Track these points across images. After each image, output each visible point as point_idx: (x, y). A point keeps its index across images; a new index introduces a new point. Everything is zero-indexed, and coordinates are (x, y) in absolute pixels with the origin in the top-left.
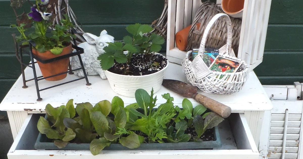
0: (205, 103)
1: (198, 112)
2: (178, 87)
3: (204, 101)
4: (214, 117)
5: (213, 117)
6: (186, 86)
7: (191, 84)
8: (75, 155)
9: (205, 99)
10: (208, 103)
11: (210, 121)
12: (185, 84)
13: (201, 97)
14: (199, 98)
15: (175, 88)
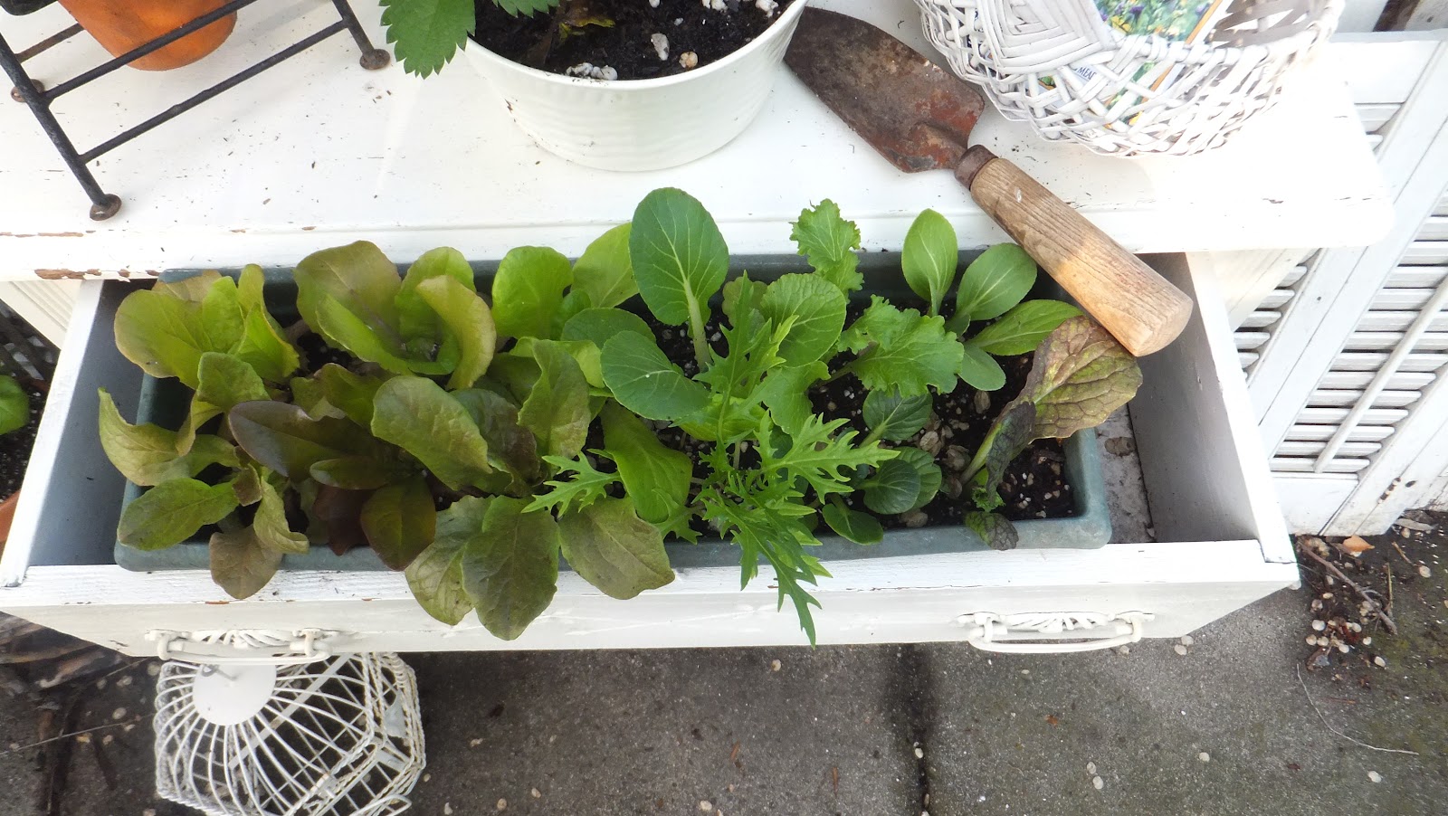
0: (1036, 243)
1: (989, 297)
2: (866, 78)
3: (1026, 227)
4: (1087, 358)
5: (1079, 352)
6: (917, 69)
7: (943, 62)
8: (340, 598)
9: (1038, 210)
10: (1054, 245)
11: (1056, 378)
12: (909, 58)
13: (1011, 197)
14: (994, 195)
15: (850, 80)
